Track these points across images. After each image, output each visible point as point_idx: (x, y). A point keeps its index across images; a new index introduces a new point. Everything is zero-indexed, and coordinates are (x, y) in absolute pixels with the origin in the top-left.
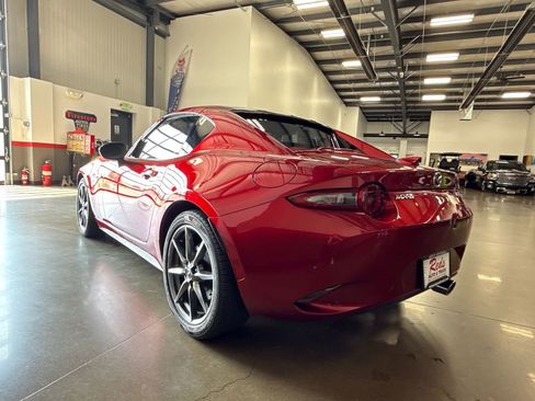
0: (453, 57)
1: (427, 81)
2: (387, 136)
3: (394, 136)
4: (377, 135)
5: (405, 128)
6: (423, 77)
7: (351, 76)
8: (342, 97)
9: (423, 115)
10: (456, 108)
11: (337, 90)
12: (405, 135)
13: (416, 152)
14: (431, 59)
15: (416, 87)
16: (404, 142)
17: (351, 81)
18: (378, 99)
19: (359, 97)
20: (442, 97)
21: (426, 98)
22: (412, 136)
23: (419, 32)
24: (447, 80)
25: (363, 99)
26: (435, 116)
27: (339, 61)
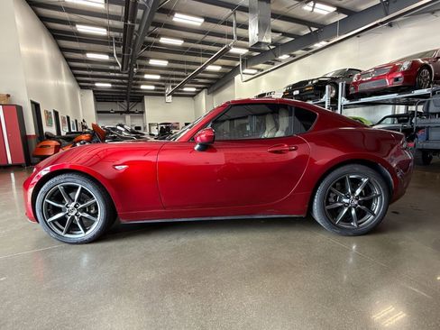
0: (164, 63)
1: (147, 76)
2: (116, 112)
3: (121, 113)
4: (109, 112)
5: (128, 107)
6: (144, 74)
7: (89, 65)
8: (78, 81)
9: (139, 98)
10: (163, 95)
11: (75, 75)
12: (128, 112)
13: (138, 123)
14: (152, 62)
15: (138, 79)
16: (128, 117)
17: (90, 69)
18: (110, 85)
19: (94, 82)
20: (153, 88)
21: (143, 87)
22: (133, 112)
23: (150, 43)
24: (158, 77)
25: (97, 85)
26: (148, 101)
27: (84, 52)
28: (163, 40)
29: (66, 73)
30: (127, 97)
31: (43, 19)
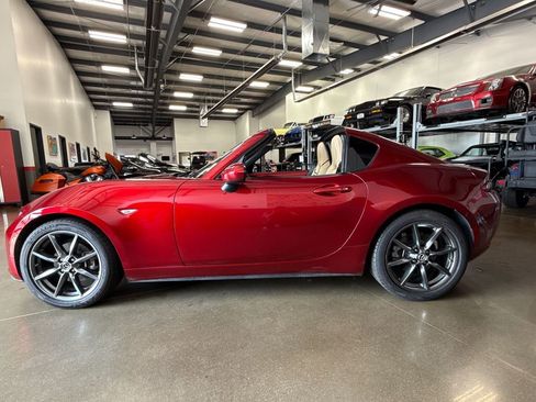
0: (198, 78)
1: (176, 94)
2: (138, 138)
3: (145, 139)
4: (129, 138)
5: (154, 131)
6: (173, 91)
7: (105, 80)
8: (92, 100)
9: (167, 121)
10: (197, 117)
11: (88, 92)
12: (153, 138)
13: (166, 151)
14: (184, 77)
15: (166, 98)
16: (153, 144)
17: (106, 85)
18: (131, 105)
19: (111, 101)
20: (184, 108)
21: (172, 107)
22: (160, 139)
23: (180, 54)
24: (190, 95)
25: (115, 104)
26: (178, 124)
27: (99, 64)
28: (197, 50)
29: (76, 89)
30: (152, 119)
31: (47, 23)
